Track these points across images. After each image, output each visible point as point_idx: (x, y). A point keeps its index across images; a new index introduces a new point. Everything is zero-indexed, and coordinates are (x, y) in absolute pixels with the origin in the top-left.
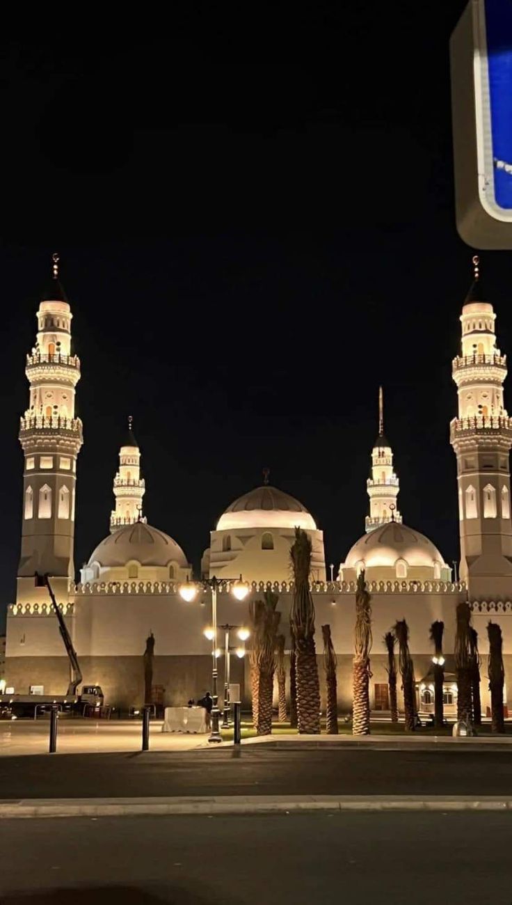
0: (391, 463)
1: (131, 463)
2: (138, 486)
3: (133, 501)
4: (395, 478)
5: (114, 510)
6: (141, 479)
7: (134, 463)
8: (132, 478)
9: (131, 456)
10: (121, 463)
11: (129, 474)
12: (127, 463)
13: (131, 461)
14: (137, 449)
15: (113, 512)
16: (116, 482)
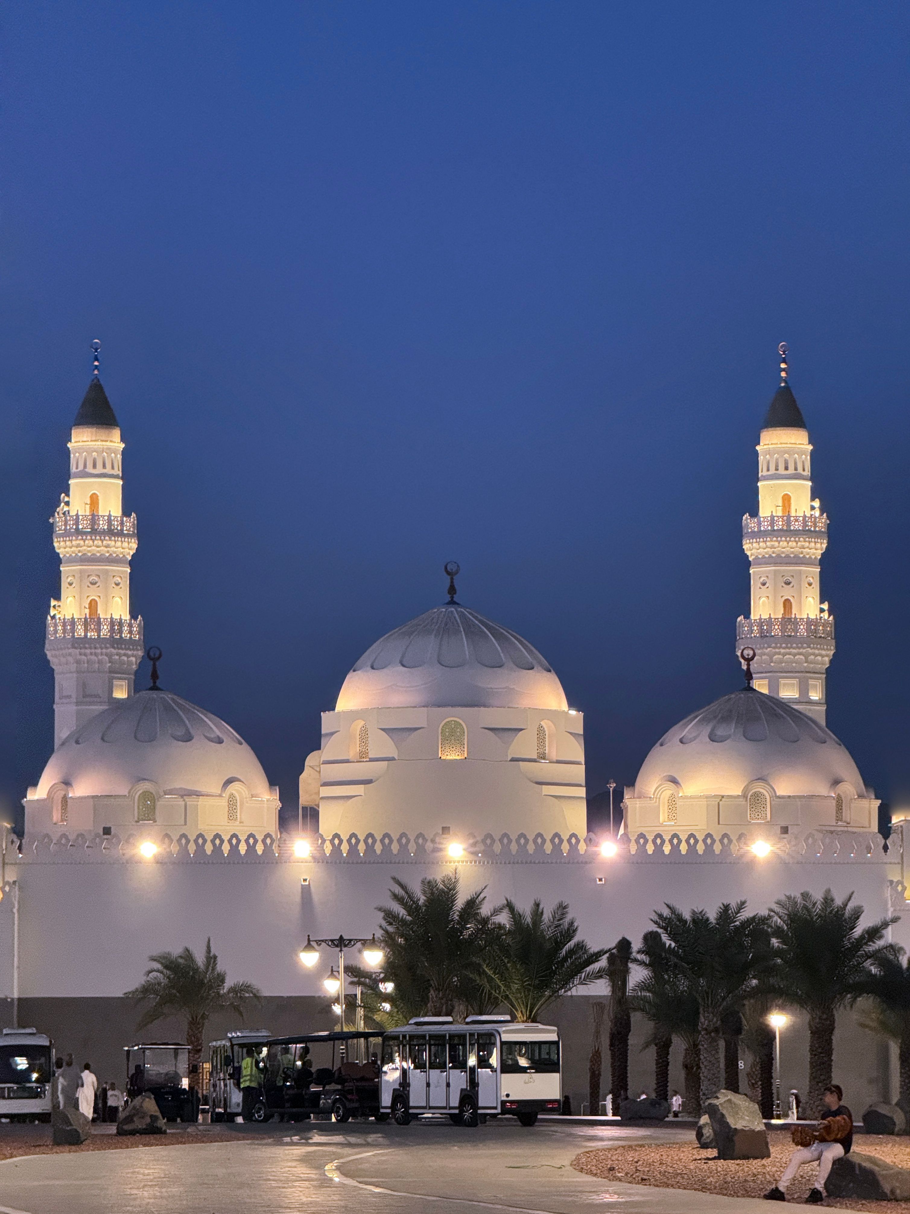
0: (807, 473)
1: (99, 470)
2: (120, 534)
3: (107, 571)
4: (817, 513)
5: (58, 598)
6: (126, 513)
7: (108, 470)
8: (102, 511)
9: (100, 452)
10: (73, 469)
11: (94, 501)
12: (90, 470)
13: (99, 464)
14: (116, 434)
15: (53, 602)
16: (58, 521)
